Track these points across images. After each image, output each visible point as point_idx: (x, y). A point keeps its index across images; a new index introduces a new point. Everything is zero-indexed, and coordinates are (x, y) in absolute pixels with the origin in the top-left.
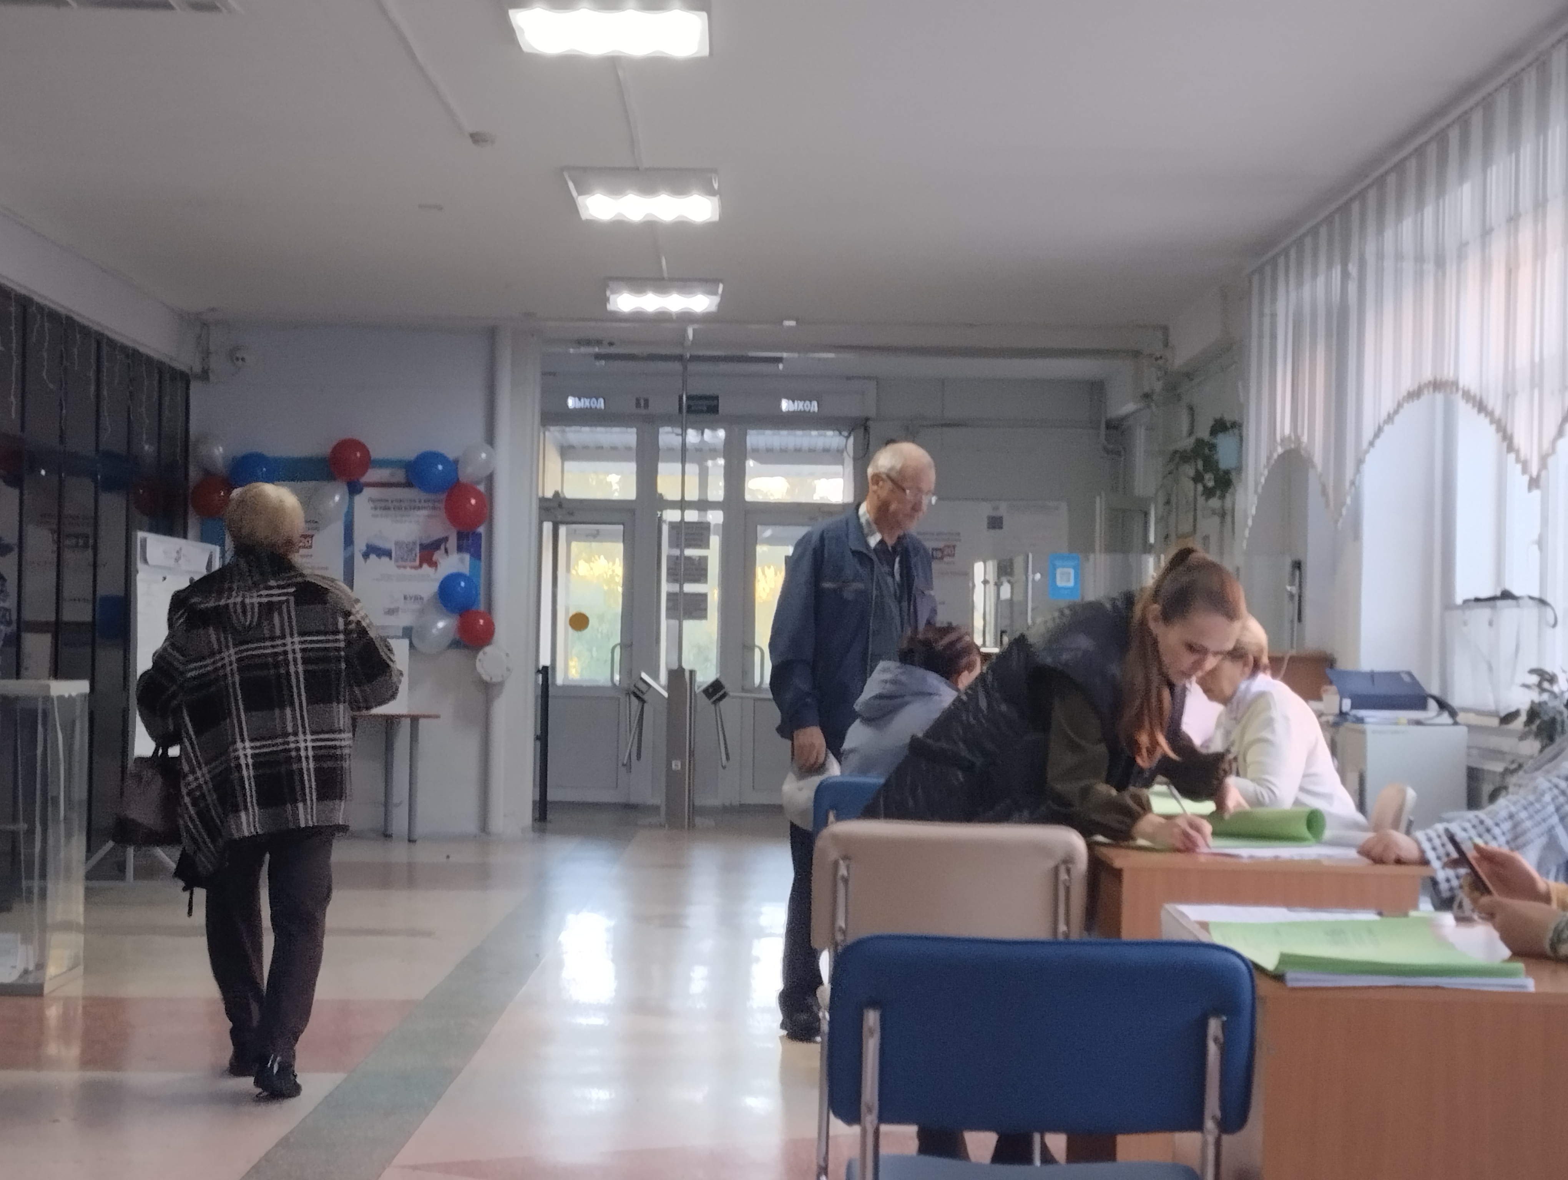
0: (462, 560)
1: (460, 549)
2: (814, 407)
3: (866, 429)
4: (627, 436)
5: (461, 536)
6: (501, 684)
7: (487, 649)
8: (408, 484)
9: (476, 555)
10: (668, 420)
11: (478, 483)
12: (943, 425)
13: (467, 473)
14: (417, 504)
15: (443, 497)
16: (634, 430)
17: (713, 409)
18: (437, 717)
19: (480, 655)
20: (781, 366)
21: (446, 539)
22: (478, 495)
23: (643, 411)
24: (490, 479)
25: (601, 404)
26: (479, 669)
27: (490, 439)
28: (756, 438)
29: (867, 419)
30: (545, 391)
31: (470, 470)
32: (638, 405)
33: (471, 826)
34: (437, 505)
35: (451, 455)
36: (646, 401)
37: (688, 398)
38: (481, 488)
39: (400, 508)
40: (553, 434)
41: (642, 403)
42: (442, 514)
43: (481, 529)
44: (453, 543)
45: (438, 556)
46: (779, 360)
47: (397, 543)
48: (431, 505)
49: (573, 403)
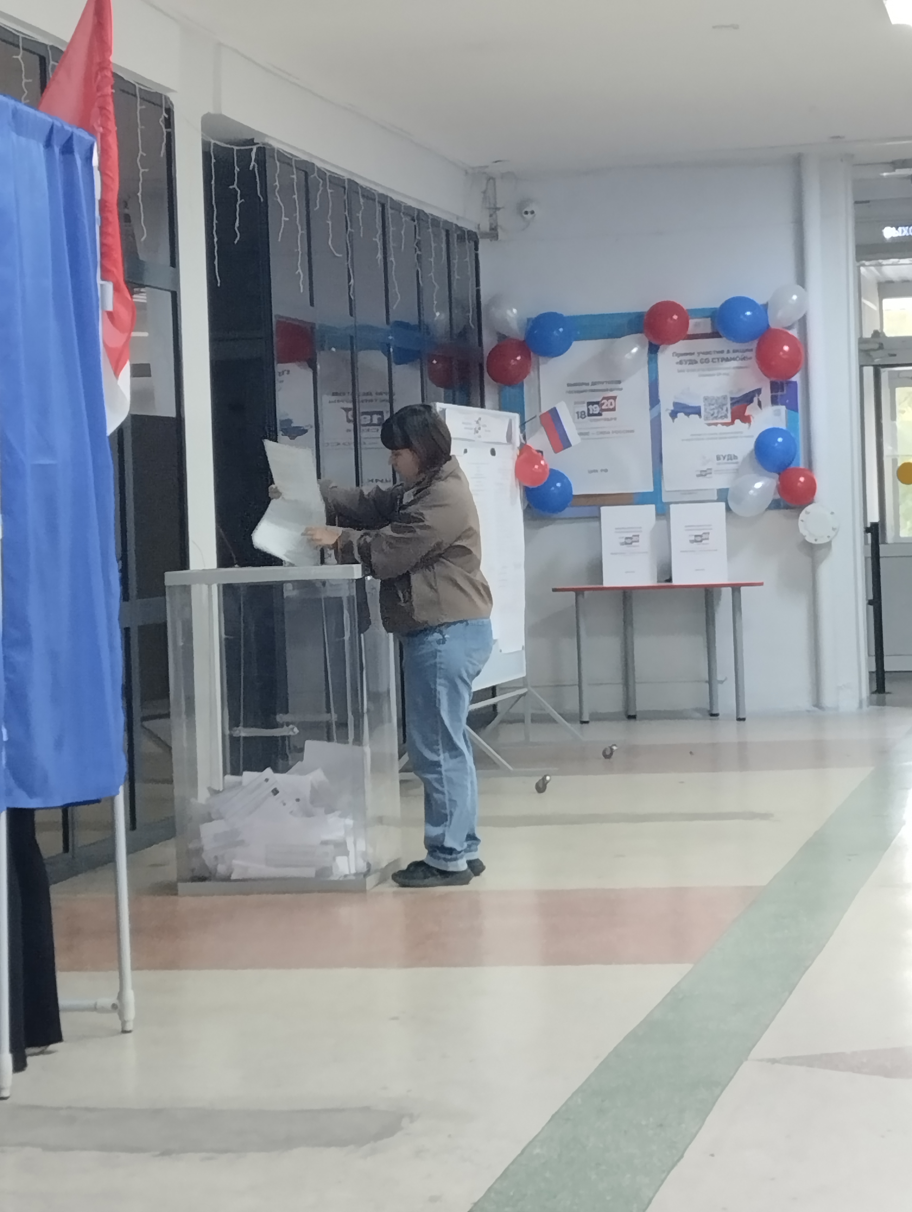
0: (778, 413)
1: (774, 401)
5: (775, 387)
6: (828, 545)
7: (809, 508)
8: (715, 335)
9: (792, 407)
11: (790, 328)
13: (778, 318)
14: (725, 355)
15: (754, 345)
18: (761, 584)
19: (803, 515)
21: (759, 391)
22: (791, 340)
24: (803, 322)
26: (802, 531)
27: (801, 279)
30: (859, 222)
31: (780, 314)
33: (804, 702)
34: (748, 354)
35: (760, 300)
38: (794, 332)
39: (707, 361)
42: (753, 363)
43: (797, 378)
44: (766, 394)
45: (750, 410)
47: (706, 399)
48: (740, 355)
49: (889, 233)
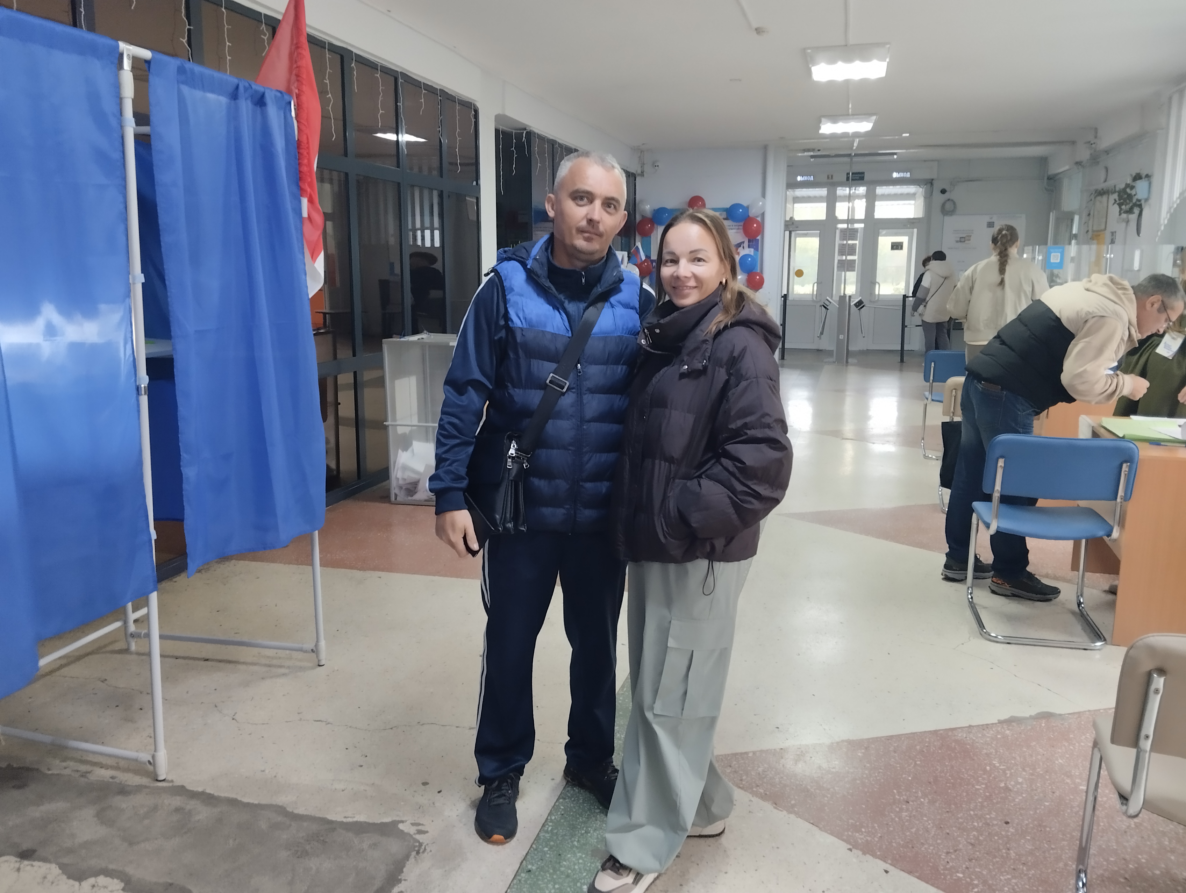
0: (750, 251)
1: (749, 247)
2: (908, 175)
3: (932, 184)
4: (823, 192)
5: (750, 241)
7: (760, 290)
9: (756, 249)
10: (842, 184)
11: (757, 217)
12: (967, 181)
13: (752, 213)
14: (731, 227)
15: (742, 224)
16: (826, 189)
17: (862, 178)
20: (895, 157)
21: (743, 242)
22: (757, 222)
23: (830, 180)
24: (763, 215)
25: (812, 178)
27: (764, 195)
28: (880, 190)
29: (933, 180)
30: (788, 173)
31: (754, 211)
32: (828, 178)
34: (740, 227)
35: (745, 204)
36: (832, 176)
37: (852, 174)
38: (759, 219)
40: (790, 193)
41: (830, 177)
42: (742, 231)
43: (759, 238)
44: (746, 244)
46: (895, 154)
48: (737, 227)
49: (799, 178)
